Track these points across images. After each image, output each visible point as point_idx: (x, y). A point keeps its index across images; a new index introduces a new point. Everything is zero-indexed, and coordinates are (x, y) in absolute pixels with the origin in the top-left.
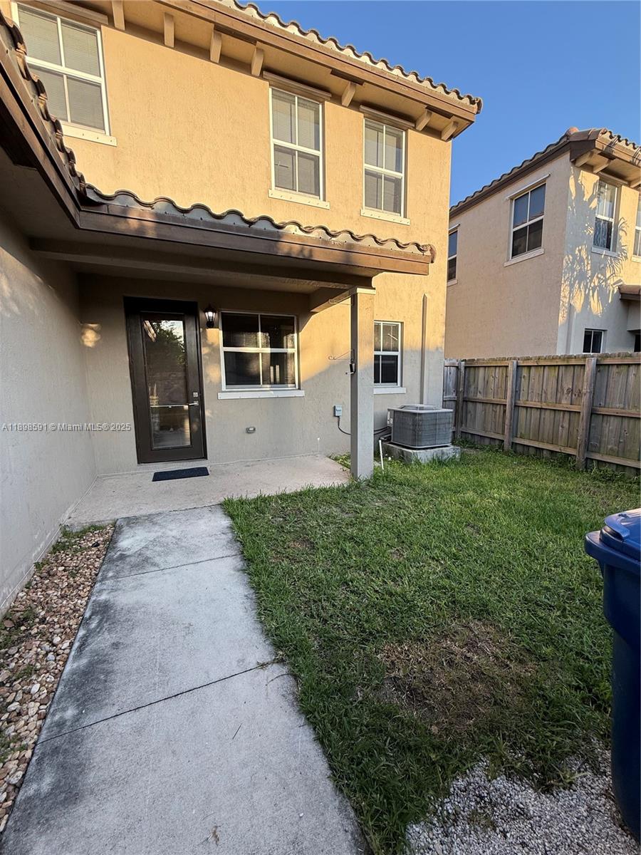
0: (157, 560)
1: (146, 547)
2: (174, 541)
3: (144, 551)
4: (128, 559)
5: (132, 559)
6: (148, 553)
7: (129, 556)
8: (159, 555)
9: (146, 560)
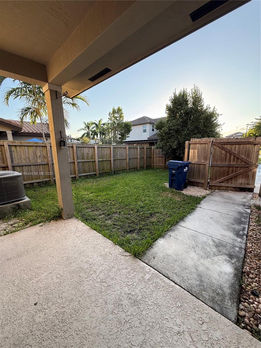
0: (211, 243)
1: (215, 255)
2: (197, 249)
3: (217, 252)
4: (227, 253)
5: (224, 251)
6: (214, 250)
7: (226, 255)
8: (209, 245)
9: (217, 246)
